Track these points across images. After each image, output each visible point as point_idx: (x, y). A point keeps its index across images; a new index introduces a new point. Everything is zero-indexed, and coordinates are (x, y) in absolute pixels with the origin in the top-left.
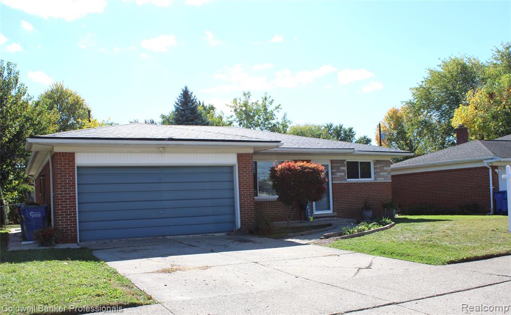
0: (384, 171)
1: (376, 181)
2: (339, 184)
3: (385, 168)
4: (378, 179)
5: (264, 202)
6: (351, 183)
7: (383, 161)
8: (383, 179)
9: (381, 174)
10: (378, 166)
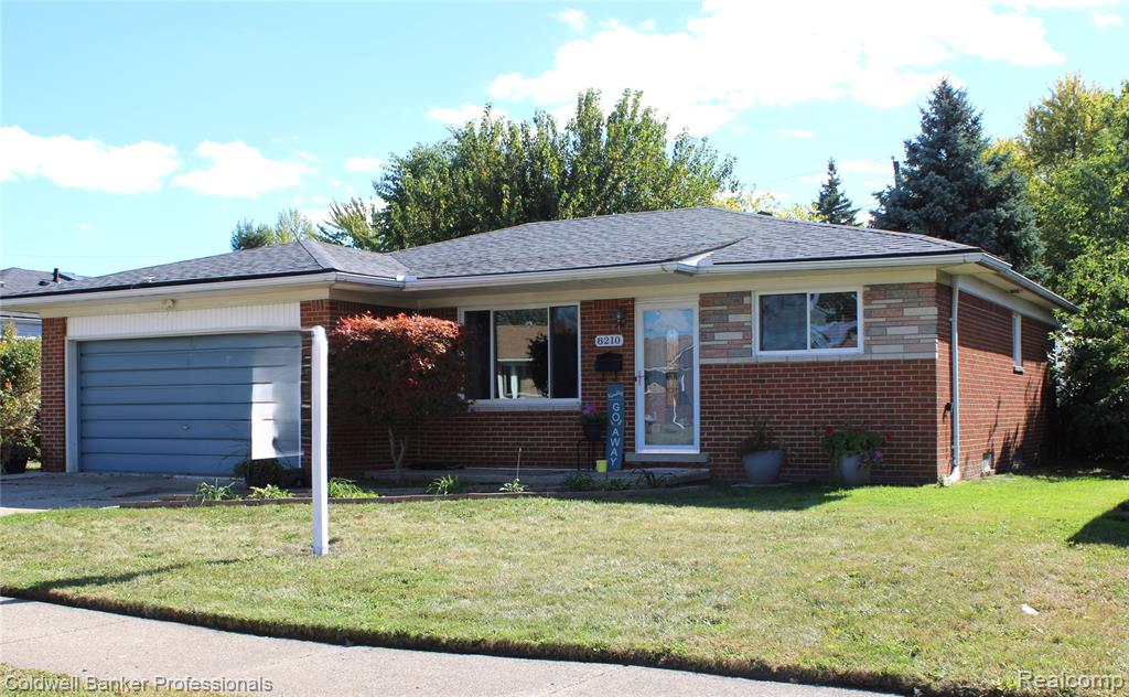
0: (904, 322)
1: (868, 358)
2: (725, 366)
3: (908, 312)
4: (875, 349)
5: (502, 414)
6: (769, 365)
7: (901, 286)
8: (900, 348)
9: (891, 331)
10: (879, 304)
